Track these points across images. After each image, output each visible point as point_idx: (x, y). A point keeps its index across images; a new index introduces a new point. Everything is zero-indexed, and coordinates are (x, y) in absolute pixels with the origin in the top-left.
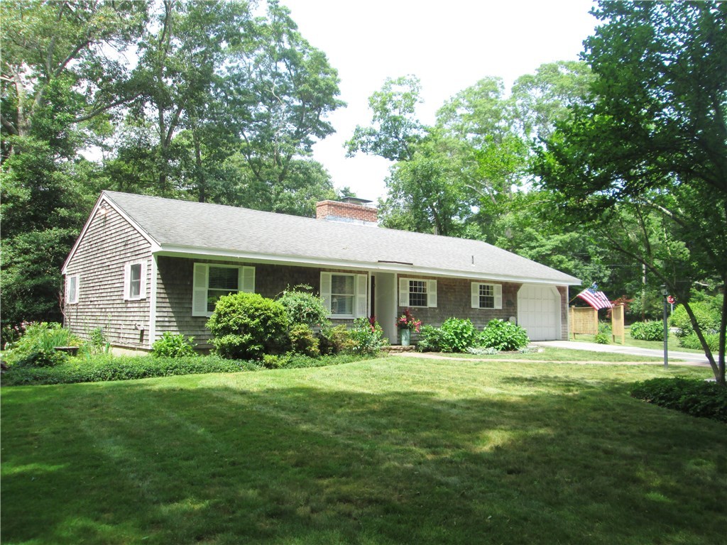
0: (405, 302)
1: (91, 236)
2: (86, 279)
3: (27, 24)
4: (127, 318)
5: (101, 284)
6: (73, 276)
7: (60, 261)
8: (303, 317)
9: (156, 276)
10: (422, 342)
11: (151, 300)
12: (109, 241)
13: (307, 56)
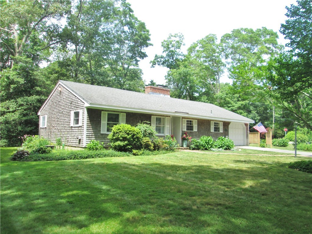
0: (185, 129)
1: (53, 99)
2: (50, 117)
3: (22, 9)
4: (72, 134)
5: (58, 119)
6: (43, 116)
7: (36, 109)
8: (147, 134)
9: (87, 117)
10: (192, 146)
11: (84, 126)
12: (62, 101)
13: (137, 24)
